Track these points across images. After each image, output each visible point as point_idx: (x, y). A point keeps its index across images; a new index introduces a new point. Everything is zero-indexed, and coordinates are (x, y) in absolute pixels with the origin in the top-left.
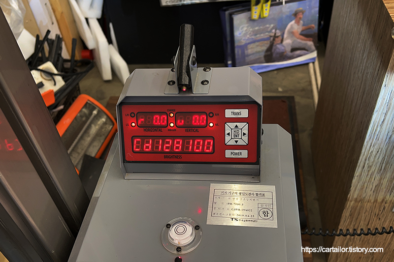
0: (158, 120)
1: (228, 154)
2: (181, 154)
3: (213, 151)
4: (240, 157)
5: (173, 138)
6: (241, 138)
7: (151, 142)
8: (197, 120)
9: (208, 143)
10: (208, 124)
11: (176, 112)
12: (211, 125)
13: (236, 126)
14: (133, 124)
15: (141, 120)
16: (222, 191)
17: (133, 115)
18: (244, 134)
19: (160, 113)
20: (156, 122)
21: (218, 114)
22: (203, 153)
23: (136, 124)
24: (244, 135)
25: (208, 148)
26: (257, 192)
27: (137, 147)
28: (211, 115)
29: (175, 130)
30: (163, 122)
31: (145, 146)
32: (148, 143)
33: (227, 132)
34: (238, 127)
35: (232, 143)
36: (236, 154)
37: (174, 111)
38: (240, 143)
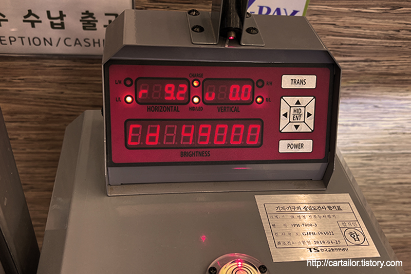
1: (284, 147)
2: (209, 150)
3: (259, 143)
4: (301, 151)
5: (197, 122)
6: (304, 122)
7: (158, 129)
8: (237, 92)
10: (254, 99)
11: (204, 78)
12: (259, 100)
13: (298, 103)
14: (129, 99)
16: (277, 206)
17: (129, 83)
18: (309, 115)
19: (177, 80)
21: (271, 83)
22: (244, 146)
23: (135, 99)
26: (329, 205)
27: (135, 139)
28: (260, 84)
29: (201, 109)
31: (148, 138)
33: (283, 112)
34: (300, 104)
35: (291, 129)
36: (296, 146)
37: (202, 76)
38: (303, 128)
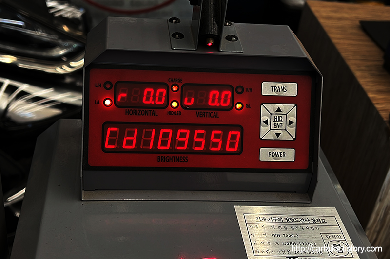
0: (150, 96)
1: (265, 155)
3: (239, 150)
4: (282, 160)
5: (175, 126)
6: (285, 130)
7: (136, 133)
8: (216, 98)
9: (234, 137)
10: (233, 105)
11: (183, 83)
12: (239, 106)
13: (279, 110)
14: (108, 102)
15: (122, 95)
16: (258, 216)
17: (108, 86)
18: (290, 123)
19: (156, 85)
20: (148, 99)
21: (251, 90)
22: (223, 153)
23: (114, 102)
24: (289, 125)
25: (232, 145)
26: (313, 218)
27: (111, 142)
28: (240, 90)
30: (160, 99)
31: (125, 142)
32: (131, 134)
33: (263, 119)
34: (281, 111)
35: (272, 136)
36: (277, 155)
37: (181, 81)
38: (284, 137)
